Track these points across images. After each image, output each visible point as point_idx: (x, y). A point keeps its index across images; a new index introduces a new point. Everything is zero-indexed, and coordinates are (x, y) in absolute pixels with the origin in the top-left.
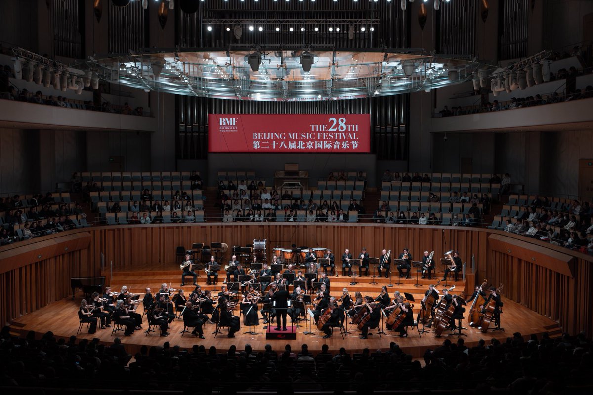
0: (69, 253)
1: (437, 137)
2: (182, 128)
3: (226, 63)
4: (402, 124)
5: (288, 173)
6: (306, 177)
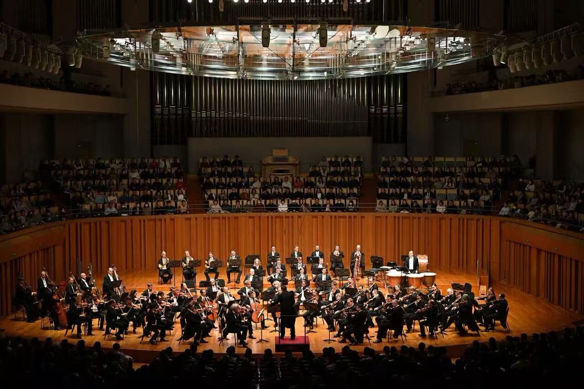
0: (44, 250)
1: (438, 117)
2: (158, 110)
3: (234, 38)
4: (399, 104)
5: (276, 159)
6: (297, 162)
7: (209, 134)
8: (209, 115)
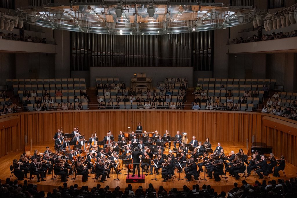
0: (5, 129)
1: (231, 56)
2: (74, 51)
3: (102, 12)
4: (209, 49)
5: (139, 79)
6: (151, 81)
7: (102, 65)
8: (102, 54)
